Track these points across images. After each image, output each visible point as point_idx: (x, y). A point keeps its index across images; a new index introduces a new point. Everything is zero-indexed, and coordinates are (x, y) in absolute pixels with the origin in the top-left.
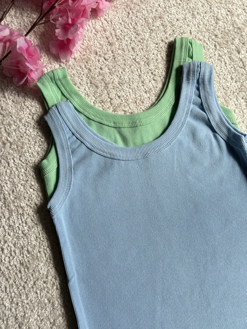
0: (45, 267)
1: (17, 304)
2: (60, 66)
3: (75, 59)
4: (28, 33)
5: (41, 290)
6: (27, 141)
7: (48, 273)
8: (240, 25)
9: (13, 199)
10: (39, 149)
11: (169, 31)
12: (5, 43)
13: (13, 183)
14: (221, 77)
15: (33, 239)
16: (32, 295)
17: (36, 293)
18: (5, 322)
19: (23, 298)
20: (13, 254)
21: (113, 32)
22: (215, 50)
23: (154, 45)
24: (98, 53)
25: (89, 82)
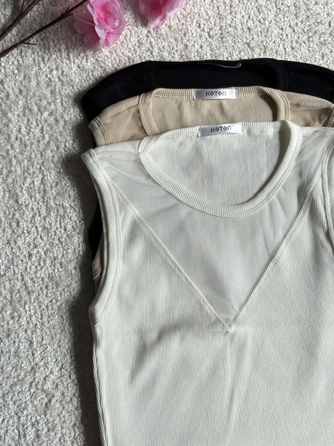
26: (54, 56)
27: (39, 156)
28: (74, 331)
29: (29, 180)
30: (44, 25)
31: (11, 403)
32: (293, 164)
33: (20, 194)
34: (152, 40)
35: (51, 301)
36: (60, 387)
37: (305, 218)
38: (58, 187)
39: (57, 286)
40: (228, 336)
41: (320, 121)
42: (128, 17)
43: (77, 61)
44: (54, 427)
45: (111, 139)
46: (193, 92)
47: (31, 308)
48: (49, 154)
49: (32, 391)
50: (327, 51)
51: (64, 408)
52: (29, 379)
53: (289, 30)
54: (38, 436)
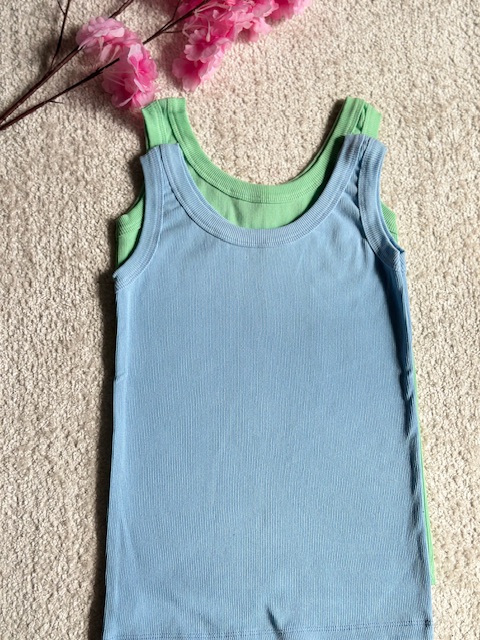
0: (90, 354)
1: (43, 390)
2: (180, 95)
3: (202, 91)
4: (148, 40)
5: (77, 382)
6: (109, 185)
7: (91, 361)
8: (442, 102)
9: (71, 255)
10: (122, 200)
11: (342, 85)
12: (115, 45)
13: (77, 235)
14: (396, 167)
15: (83, 314)
16: (64, 384)
17: (71, 383)
18: (21, 409)
19: (51, 384)
20: (53, 325)
21: (265, 67)
22: (399, 127)
23: (316, 99)
24: (237, 91)
25: (213, 126)
30: (72, 84)
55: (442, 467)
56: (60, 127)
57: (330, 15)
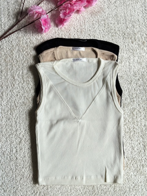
3: (65, 28)
4: (49, 13)
12: (39, 14)
22: (123, 40)
23: (99, 31)
24: (75, 28)
26: (28, 35)
27: (22, 65)
28: (30, 119)
29: (18, 72)
30: (26, 25)
31: (9, 140)
32: (101, 71)
33: (15, 76)
34: (59, 31)
35: (23, 110)
36: (25, 137)
37: (104, 88)
38: (27, 75)
39: (25, 105)
40: (79, 123)
41: (110, 59)
42: (52, 24)
43: (35, 36)
44: (22, 149)
45: (45, 60)
46: (71, 48)
47: (16, 111)
48: (25, 64)
49: (16, 137)
50: (114, 38)
51: (25, 143)
52: (15, 133)
53: (102, 31)
54: (17, 151)
55: (136, 140)
56: (22, 38)
57: (103, 6)
